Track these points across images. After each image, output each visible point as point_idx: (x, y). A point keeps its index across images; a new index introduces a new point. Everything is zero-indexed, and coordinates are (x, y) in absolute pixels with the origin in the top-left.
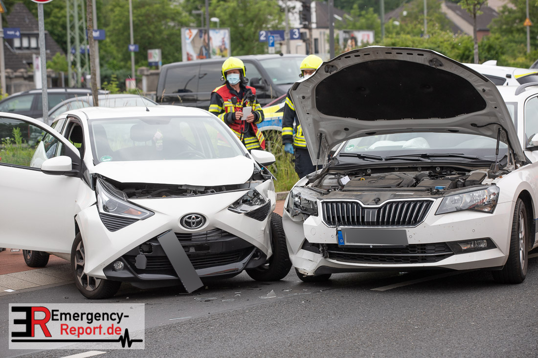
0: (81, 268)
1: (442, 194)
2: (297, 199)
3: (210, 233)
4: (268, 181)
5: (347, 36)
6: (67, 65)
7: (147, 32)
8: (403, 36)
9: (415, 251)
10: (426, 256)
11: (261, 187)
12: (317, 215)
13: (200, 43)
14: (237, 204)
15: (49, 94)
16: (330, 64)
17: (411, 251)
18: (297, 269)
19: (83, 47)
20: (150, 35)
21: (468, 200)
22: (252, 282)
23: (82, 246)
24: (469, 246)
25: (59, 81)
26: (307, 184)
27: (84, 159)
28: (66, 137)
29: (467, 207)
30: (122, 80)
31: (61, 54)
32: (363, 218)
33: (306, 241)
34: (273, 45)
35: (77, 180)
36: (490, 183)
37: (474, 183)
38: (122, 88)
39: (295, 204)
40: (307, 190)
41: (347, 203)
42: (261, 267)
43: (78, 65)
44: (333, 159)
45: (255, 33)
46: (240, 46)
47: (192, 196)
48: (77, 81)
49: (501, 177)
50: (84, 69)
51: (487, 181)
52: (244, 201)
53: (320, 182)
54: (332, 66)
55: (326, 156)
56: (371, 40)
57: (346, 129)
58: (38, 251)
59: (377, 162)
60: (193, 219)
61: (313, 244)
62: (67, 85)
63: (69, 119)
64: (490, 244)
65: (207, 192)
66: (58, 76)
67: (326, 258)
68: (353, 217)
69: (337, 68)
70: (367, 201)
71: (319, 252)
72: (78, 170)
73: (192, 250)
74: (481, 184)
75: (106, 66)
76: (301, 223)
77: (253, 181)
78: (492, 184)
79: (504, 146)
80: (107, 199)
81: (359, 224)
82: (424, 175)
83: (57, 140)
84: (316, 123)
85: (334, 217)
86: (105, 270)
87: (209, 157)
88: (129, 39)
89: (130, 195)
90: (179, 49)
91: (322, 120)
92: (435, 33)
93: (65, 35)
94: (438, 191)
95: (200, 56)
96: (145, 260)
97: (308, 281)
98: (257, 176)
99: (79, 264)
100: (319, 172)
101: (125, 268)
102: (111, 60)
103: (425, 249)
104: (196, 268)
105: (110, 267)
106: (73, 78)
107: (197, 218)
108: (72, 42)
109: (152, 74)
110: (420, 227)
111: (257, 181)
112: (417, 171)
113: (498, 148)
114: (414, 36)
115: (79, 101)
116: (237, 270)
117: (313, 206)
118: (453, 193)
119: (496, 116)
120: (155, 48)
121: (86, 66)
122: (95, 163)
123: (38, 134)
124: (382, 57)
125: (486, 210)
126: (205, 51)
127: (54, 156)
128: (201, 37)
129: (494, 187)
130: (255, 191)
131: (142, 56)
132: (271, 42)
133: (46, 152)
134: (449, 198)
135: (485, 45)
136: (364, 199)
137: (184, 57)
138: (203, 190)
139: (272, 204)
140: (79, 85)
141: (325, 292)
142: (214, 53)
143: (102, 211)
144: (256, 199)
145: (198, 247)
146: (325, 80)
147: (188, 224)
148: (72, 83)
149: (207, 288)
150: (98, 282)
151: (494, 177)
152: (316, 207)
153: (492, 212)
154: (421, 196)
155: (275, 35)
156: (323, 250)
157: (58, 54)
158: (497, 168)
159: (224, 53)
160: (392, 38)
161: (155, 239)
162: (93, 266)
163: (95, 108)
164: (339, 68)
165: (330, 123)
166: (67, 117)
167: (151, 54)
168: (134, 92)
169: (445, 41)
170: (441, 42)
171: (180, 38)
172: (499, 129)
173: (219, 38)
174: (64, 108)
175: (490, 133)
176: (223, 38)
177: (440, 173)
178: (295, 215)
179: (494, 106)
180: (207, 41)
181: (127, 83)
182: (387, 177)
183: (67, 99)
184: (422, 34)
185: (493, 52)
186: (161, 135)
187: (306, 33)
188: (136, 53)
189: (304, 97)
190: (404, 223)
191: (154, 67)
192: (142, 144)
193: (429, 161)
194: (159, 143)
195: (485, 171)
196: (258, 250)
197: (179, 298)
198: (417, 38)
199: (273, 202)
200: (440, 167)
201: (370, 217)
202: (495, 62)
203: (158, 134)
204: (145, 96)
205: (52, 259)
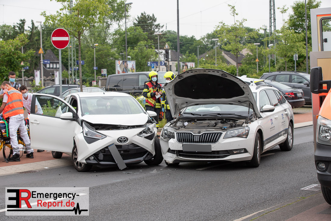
0: (76, 159)
1: (226, 130)
2: (166, 131)
3: (129, 145)
4: (154, 124)
5: (184, 64)
6: (68, 75)
7: (101, 62)
8: (207, 65)
9: (215, 153)
10: (219, 156)
11: (151, 126)
12: (174, 138)
13: (123, 66)
14: (141, 133)
15: (63, 87)
16: (180, 75)
17: (213, 153)
18: (165, 161)
19: (75, 68)
20: (103, 63)
21: (237, 133)
22: (147, 165)
23: (77, 150)
24: (237, 152)
25: (65, 82)
26: (170, 125)
27: (78, 114)
28: (70, 104)
29: (236, 136)
30: (91, 82)
31: (66, 71)
32: (193, 139)
33: (169, 149)
34: (153, 68)
35: (75, 122)
36: (245, 126)
37: (239, 126)
38: (91, 85)
39: (165, 133)
40: (170, 128)
41: (187, 133)
42: (150, 159)
43: (73, 75)
44: (181, 115)
45: (146, 62)
46: (140, 68)
47: (122, 129)
48: (72, 82)
49: (250, 123)
50: (75, 77)
51: (244, 125)
52: (144, 132)
53: (175, 124)
54: (181, 76)
55: (178, 113)
56: (194, 66)
57: (187, 103)
58: (58, 152)
59: (199, 116)
60: (123, 139)
61: (172, 150)
62: (68, 83)
63: (72, 97)
64: (246, 151)
65: (129, 128)
66: (64, 80)
67: (178, 156)
68: (189, 139)
69: (183, 77)
70: (195, 132)
71: (175, 154)
72: (75, 118)
73: (122, 152)
74: (242, 126)
75: (84, 75)
76: (167, 142)
77: (147, 124)
78: (247, 126)
79: (251, 110)
80: (87, 130)
81: (192, 142)
82: (219, 122)
83: (66, 105)
84: (174, 100)
85: (181, 139)
86: (86, 160)
87: (129, 114)
88: (94, 65)
89: (97, 129)
90: (114, 69)
91: (177, 98)
92: (220, 64)
93: (68, 63)
94: (225, 129)
95: (123, 72)
96: (102, 156)
97: (170, 166)
98: (149, 122)
99: (75, 157)
100: (175, 120)
101: (94, 159)
102: (86, 73)
103: (219, 153)
104: (124, 160)
105: (88, 159)
106: (71, 80)
107: (124, 139)
108: (71, 66)
109: (103, 79)
110: (217, 144)
111: (149, 124)
112: (216, 120)
113: (249, 111)
114: (212, 65)
115: (74, 90)
116: (141, 160)
117: (173, 134)
118: (231, 129)
119: (248, 98)
120: (105, 68)
121: (76, 75)
122: (82, 115)
123: (57, 103)
124: (202, 73)
125: (244, 137)
126: (125, 69)
127: (65, 112)
128: (124, 64)
129: (247, 127)
130: (148, 128)
131: (99, 72)
132: (153, 66)
133: (62, 110)
134: (229, 132)
135: (240, 69)
136: (194, 132)
137: (117, 72)
138: (127, 127)
139: (155, 134)
140: (73, 83)
141: (177, 170)
142: (129, 71)
143: (85, 135)
144: (149, 131)
145: (124, 151)
146: (178, 82)
147: (121, 141)
148: (70, 82)
149: (128, 168)
150: (83, 165)
151: (247, 123)
152: (174, 135)
153: (246, 138)
154: (217, 131)
155: (154, 64)
156: (177, 153)
157: (65, 70)
158: (248, 119)
159: (133, 71)
160: (202, 65)
161: (107, 147)
162: (81, 158)
163: (81, 93)
164: (184, 77)
165: (180, 100)
166: (71, 96)
167: (103, 70)
168: (96, 86)
169: (224, 67)
170: (223, 68)
171: (115, 64)
172: (250, 103)
173: (131, 64)
174: (68, 93)
175: (246, 105)
176: (133, 65)
177: (225, 121)
178: (165, 138)
179: (247, 94)
180: (126, 66)
181: (93, 82)
182: (203, 123)
183: (69, 89)
184: (214, 64)
185: (244, 72)
186: (110, 104)
187: (167, 63)
188: (96, 70)
189: (169, 89)
190: (210, 142)
191: (104, 76)
192: (102, 107)
193: (221, 116)
194: (109, 108)
195: (244, 121)
196: (149, 153)
197: (116, 172)
198: (213, 66)
199: (156, 132)
200: (225, 119)
201: (196, 139)
202: (246, 76)
203: (108, 104)
204: (101, 88)
205: (64, 155)
